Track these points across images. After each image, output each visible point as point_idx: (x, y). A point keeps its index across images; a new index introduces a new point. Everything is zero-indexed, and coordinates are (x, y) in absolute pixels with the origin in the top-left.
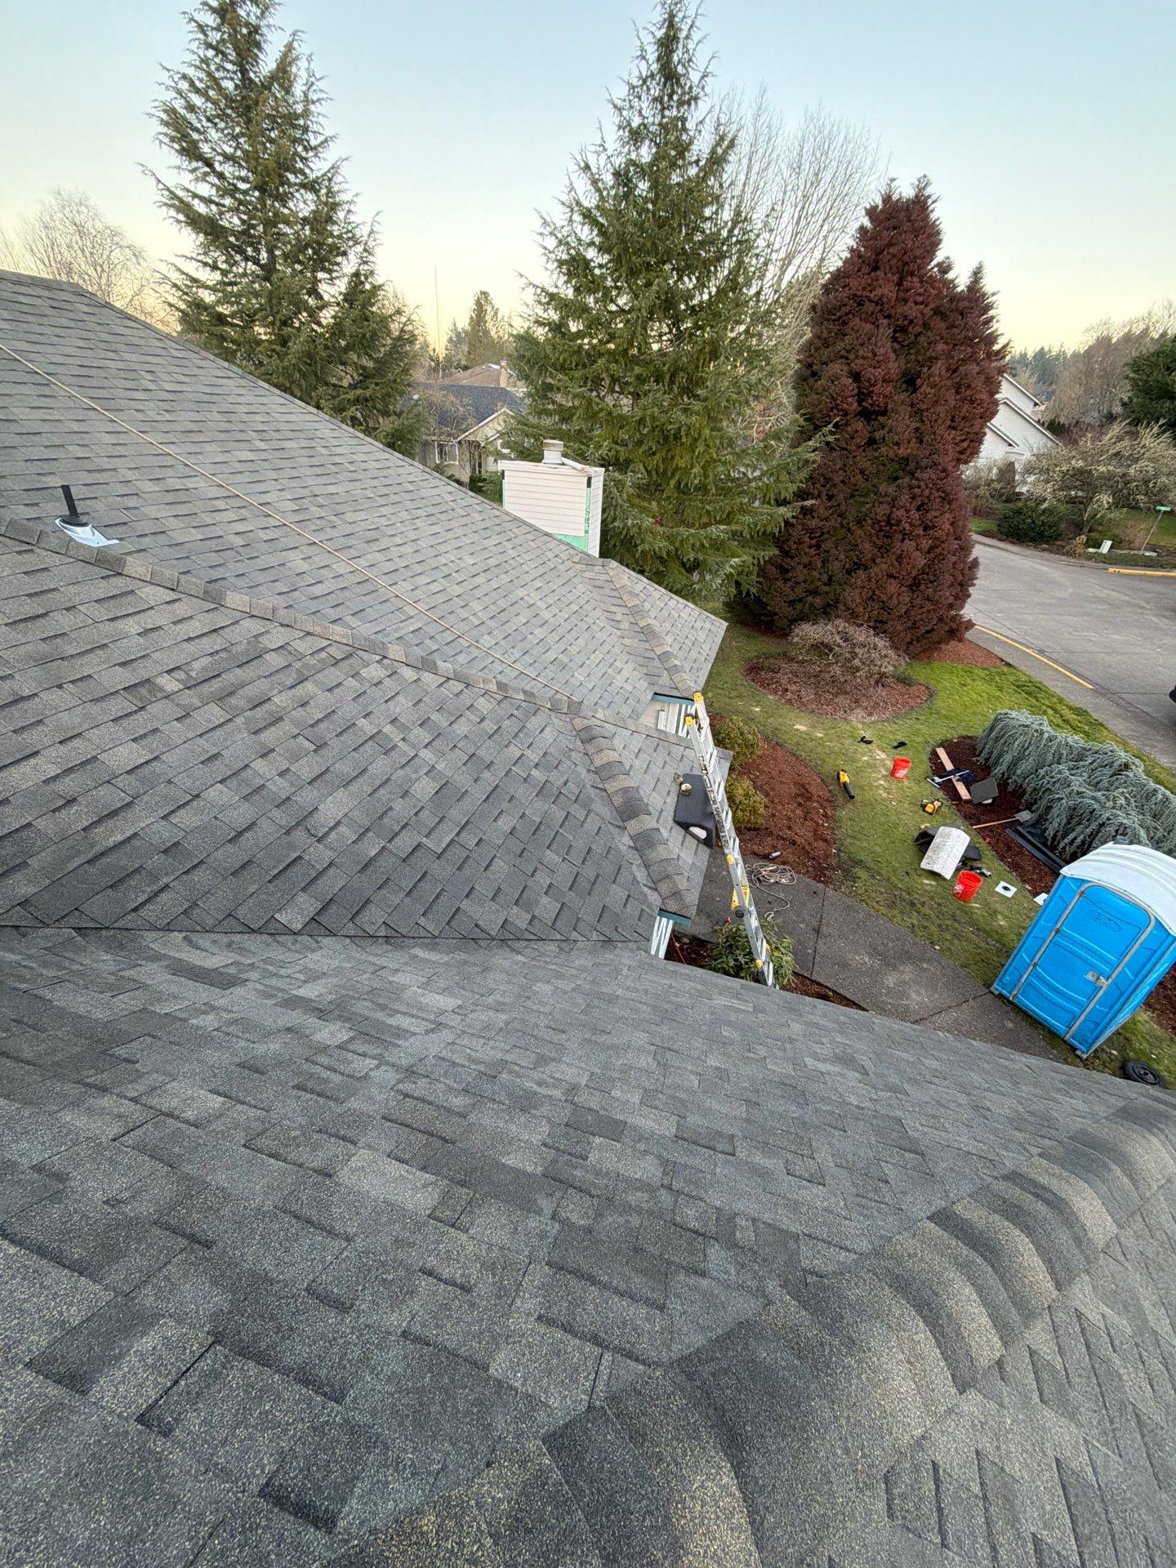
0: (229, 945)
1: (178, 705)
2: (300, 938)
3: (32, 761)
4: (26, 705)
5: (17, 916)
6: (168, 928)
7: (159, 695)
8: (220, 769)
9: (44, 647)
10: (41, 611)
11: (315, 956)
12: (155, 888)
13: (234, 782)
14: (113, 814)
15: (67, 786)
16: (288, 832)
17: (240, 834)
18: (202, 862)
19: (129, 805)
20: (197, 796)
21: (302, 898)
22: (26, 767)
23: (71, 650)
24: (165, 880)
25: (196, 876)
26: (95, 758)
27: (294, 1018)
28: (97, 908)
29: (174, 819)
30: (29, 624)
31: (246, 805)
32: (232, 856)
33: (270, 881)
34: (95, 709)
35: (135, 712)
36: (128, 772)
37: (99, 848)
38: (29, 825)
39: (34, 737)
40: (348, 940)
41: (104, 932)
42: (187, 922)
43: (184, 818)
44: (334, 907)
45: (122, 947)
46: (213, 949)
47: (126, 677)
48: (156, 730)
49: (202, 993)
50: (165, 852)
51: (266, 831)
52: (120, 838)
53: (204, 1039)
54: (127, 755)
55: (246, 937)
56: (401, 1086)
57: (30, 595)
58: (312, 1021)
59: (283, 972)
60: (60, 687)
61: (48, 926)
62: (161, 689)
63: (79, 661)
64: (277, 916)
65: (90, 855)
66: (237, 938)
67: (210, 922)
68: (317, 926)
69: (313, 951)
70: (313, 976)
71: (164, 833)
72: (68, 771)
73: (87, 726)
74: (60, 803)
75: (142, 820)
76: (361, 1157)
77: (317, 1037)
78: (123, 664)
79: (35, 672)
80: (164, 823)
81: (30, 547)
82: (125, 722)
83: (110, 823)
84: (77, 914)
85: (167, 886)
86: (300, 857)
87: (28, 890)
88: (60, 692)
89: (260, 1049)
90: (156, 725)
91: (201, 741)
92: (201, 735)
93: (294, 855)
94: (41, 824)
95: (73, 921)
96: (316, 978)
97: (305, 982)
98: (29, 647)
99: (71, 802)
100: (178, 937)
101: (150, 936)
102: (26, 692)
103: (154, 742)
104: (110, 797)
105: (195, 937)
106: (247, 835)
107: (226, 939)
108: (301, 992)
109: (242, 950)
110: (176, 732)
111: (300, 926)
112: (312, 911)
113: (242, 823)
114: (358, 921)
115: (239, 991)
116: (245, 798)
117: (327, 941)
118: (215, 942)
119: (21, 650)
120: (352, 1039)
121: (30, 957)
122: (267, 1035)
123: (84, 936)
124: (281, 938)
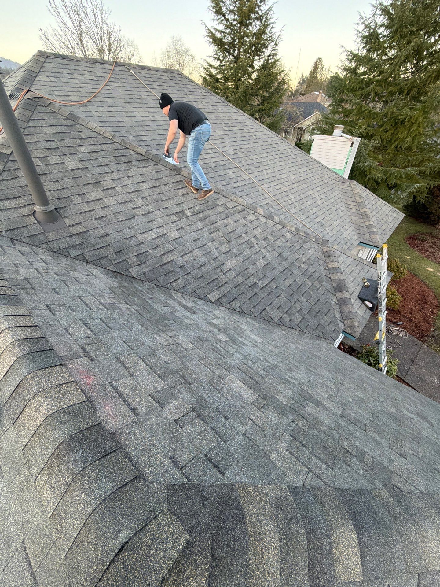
0: (193, 301)
1: (190, 220)
2: (213, 305)
3: (150, 232)
4: (151, 214)
5: (142, 277)
6: (178, 291)
7: (185, 216)
8: (198, 244)
9: (157, 196)
10: (158, 185)
11: (218, 312)
12: (176, 278)
13: (201, 249)
14: (168, 252)
15: (158, 241)
16: (215, 269)
17: (201, 266)
18: (189, 273)
19: (173, 250)
20: (191, 251)
21: (216, 292)
22: (148, 234)
23: (164, 198)
24: (179, 276)
25: (188, 277)
26: (165, 234)
27: (211, 328)
28: (161, 280)
29: (184, 257)
30: (154, 189)
31: (204, 258)
32: (197, 273)
33: (207, 284)
34: (168, 218)
35: (178, 221)
36: (174, 240)
37: (163, 263)
38: (147, 251)
39: (152, 225)
40: (227, 310)
41: (162, 288)
42: (183, 290)
43: (186, 258)
44: (225, 297)
45: (166, 293)
46: (189, 301)
47: (176, 209)
48: (183, 228)
49: (186, 313)
50: (180, 267)
51: (208, 267)
52: (169, 260)
53: (187, 326)
54: (174, 234)
55: (198, 300)
56: (243, 360)
57: (155, 179)
58: (216, 331)
59: (208, 314)
60: (160, 210)
61: (149, 282)
62: (186, 214)
63: (165, 202)
64: (208, 295)
65: (161, 264)
66: (196, 299)
67: (189, 292)
68: (219, 302)
69: (217, 310)
70: (217, 318)
71: (180, 262)
72: (159, 237)
73: (165, 223)
74: (156, 246)
75: (175, 256)
76: (231, 377)
77: (218, 336)
78: (176, 205)
79: (154, 204)
80: (181, 258)
81: (157, 164)
82: (175, 224)
83: (167, 255)
84: (156, 280)
85: (179, 278)
86: (217, 278)
87: (145, 270)
88: (159, 211)
89: (202, 334)
90: (183, 226)
91: (194, 233)
92: (194, 232)
93: (216, 277)
94: (151, 251)
95: (155, 283)
96: (217, 319)
97: (214, 319)
98: (153, 196)
99: (158, 246)
100: (180, 294)
101: (173, 292)
102: (151, 210)
103: (182, 231)
104: (168, 247)
105: (185, 296)
106: (203, 267)
107: (192, 299)
108: (213, 321)
109: (196, 303)
110: (188, 229)
111: (214, 301)
112: (218, 297)
113: (202, 263)
114: (231, 303)
115: (196, 315)
116: (204, 255)
117: (221, 308)
118: (189, 299)
119: (151, 197)
120: (228, 341)
121: (144, 290)
122: (204, 331)
123: (157, 287)
124: (208, 303)
